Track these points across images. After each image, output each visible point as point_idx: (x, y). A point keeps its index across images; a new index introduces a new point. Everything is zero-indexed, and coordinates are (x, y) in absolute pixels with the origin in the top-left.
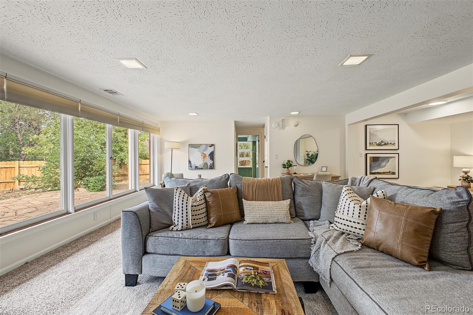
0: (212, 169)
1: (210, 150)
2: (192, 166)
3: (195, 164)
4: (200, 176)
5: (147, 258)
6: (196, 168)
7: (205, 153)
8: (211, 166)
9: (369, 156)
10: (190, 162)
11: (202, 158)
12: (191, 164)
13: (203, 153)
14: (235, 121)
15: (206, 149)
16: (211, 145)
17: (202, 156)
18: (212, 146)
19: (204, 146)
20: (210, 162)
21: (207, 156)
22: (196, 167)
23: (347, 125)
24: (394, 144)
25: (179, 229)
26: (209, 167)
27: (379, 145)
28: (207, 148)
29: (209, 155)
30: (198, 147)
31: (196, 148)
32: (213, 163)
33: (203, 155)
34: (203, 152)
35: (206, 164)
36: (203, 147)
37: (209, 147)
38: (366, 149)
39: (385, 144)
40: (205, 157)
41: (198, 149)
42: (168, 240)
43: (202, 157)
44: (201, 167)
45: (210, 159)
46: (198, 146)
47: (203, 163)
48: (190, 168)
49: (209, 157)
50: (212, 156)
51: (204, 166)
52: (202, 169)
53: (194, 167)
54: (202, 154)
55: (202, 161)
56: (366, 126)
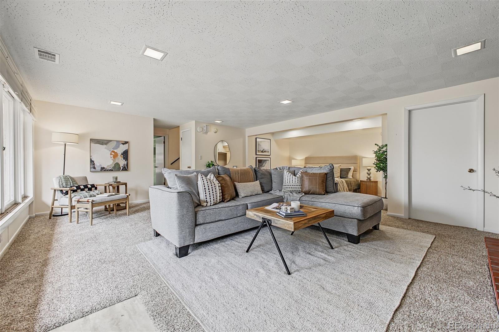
0: (126, 170)
1: (123, 148)
2: (95, 167)
3: (100, 165)
4: (116, 178)
5: (199, 228)
6: (103, 169)
7: (115, 151)
8: (125, 167)
9: (258, 159)
10: (92, 162)
11: (111, 158)
12: (94, 164)
13: (113, 152)
14: (154, 119)
15: (117, 147)
16: (124, 142)
17: (111, 154)
18: (126, 144)
19: (115, 143)
20: (122, 163)
21: (119, 155)
22: (101, 168)
23: (247, 137)
24: (268, 152)
25: (212, 205)
26: (122, 168)
27: (262, 152)
28: (119, 146)
29: (122, 154)
30: (106, 144)
31: (103, 145)
32: (127, 163)
33: (113, 153)
34: (114, 149)
35: (117, 164)
36: (113, 144)
37: (122, 145)
38: (256, 154)
39: (265, 151)
40: (115, 155)
41: (105, 146)
42: (213, 210)
43: (112, 156)
44: (110, 169)
45: (123, 159)
46: (106, 142)
47: (113, 163)
48: (93, 169)
49: (121, 156)
50: (125, 155)
51: (114, 167)
52: (112, 170)
53: (98, 169)
54: (111, 152)
55: (112, 161)
56: (256, 138)
